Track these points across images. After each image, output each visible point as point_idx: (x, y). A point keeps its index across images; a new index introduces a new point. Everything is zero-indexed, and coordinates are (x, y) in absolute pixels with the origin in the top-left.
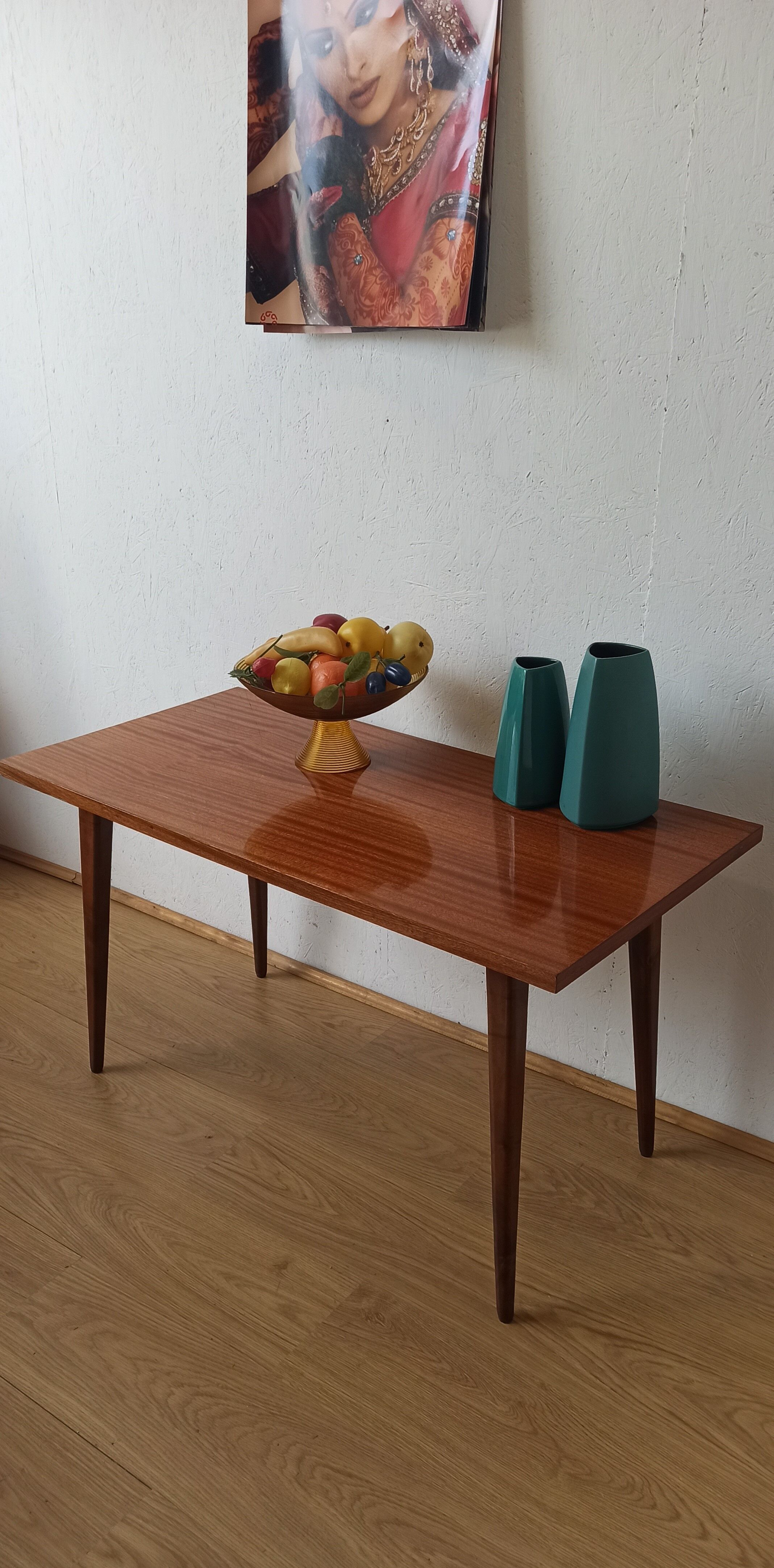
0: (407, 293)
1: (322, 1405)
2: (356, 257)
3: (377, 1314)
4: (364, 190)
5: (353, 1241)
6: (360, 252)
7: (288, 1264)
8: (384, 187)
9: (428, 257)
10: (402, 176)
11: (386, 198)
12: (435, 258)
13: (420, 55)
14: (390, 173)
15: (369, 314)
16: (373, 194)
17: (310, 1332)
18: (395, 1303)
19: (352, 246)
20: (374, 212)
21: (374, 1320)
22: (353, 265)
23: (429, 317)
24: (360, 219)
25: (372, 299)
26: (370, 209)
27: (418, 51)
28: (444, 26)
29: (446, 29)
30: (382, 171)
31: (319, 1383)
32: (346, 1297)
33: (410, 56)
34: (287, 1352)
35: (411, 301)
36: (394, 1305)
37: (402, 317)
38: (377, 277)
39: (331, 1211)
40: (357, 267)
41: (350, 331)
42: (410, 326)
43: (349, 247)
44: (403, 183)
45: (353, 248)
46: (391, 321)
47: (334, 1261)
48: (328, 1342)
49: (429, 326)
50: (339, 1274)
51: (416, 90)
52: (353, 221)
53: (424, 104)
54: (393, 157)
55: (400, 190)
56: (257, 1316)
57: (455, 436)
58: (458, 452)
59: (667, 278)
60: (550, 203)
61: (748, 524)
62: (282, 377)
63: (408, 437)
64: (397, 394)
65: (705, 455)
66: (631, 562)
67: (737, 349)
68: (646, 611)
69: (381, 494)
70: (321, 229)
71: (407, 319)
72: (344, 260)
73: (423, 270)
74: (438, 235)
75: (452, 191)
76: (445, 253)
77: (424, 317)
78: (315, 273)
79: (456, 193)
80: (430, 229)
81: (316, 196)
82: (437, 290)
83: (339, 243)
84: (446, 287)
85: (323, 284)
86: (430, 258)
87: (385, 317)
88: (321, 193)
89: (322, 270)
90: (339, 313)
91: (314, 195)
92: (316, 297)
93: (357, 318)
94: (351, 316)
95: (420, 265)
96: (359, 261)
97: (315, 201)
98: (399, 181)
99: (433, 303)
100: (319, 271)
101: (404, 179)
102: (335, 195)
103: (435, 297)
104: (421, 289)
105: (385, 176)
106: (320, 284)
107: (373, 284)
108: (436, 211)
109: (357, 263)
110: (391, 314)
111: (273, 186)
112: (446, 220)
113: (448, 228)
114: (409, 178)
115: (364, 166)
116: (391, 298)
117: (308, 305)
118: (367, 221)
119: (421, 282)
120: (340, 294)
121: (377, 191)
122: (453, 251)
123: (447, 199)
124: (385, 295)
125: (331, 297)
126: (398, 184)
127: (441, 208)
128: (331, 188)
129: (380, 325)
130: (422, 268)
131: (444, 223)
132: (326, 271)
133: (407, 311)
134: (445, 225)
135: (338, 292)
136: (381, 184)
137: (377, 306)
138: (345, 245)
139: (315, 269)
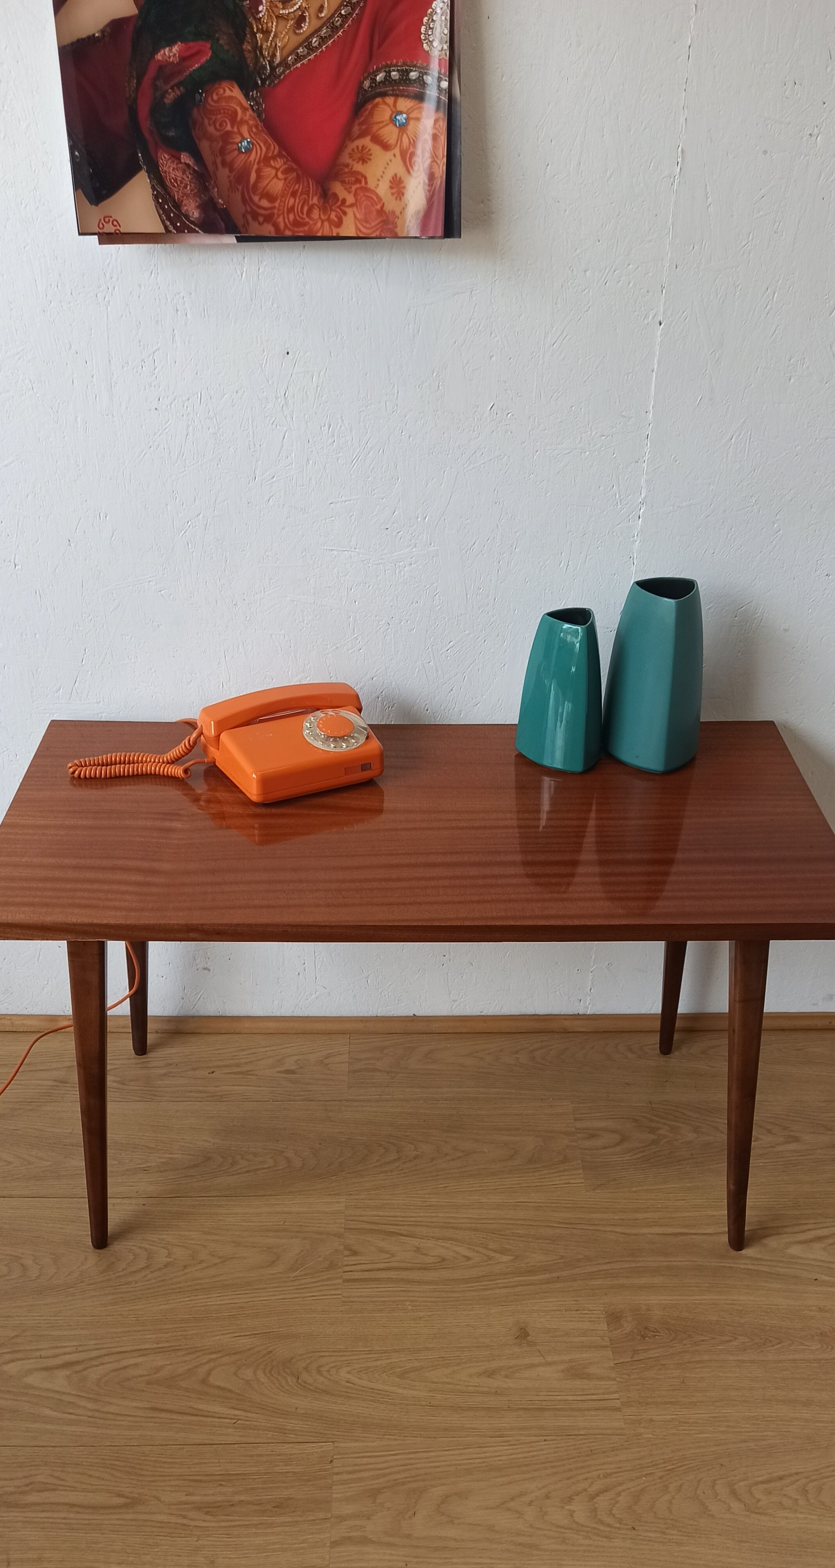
0: (331, 192)
1: (696, 1435)
2: (241, 142)
3: (646, 1328)
4: (249, 51)
5: (554, 1275)
6: (246, 135)
7: (525, 1330)
8: (282, 49)
9: (363, 146)
10: (312, 35)
11: (287, 64)
12: (376, 149)
14: (291, 30)
15: (269, 218)
16: (264, 57)
17: (615, 1380)
18: (648, 1310)
19: (232, 127)
20: (267, 83)
21: (649, 1335)
22: (236, 153)
23: (373, 224)
24: (246, 89)
25: (271, 198)
26: (262, 79)
30: (276, 26)
31: (673, 1419)
32: (607, 1329)
34: (618, 1409)
35: (339, 203)
36: (650, 1312)
37: (326, 224)
38: (277, 170)
39: (505, 1258)
40: (243, 156)
41: (235, 241)
43: (229, 128)
44: (314, 45)
45: (235, 130)
46: (306, 228)
47: (560, 1303)
48: (639, 1378)
49: (374, 235)
50: (579, 1312)
52: (232, 92)
54: (295, 8)
55: (309, 54)
56: (556, 1394)
57: (389, 367)
58: (394, 386)
59: (662, 176)
60: (515, 81)
61: (752, 439)
62: (109, 302)
63: (320, 372)
64: (302, 318)
65: (706, 371)
66: (619, 492)
67: (743, 254)
68: (637, 543)
69: (283, 446)
70: (179, 102)
71: (334, 226)
72: (221, 144)
73: (355, 163)
74: (377, 118)
75: (397, 62)
76: (392, 141)
77: (365, 224)
78: (173, 162)
79: (404, 64)
80: (362, 110)
81: (167, 53)
82: (383, 189)
83: (211, 122)
84: (398, 186)
85: (188, 177)
86: (366, 148)
87: (296, 223)
88: (175, 49)
89: (185, 158)
90: (218, 217)
91: (162, 52)
92: (178, 194)
93: (248, 224)
94: (240, 221)
95: (351, 156)
96: (246, 148)
97: (166, 60)
98: (306, 43)
99: (378, 207)
100: (179, 159)
101: (315, 41)
102: (198, 53)
103: (380, 199)
104: (354, 188)
105: (282, 33)
106: (182, 178)
107: (273, 178)
108: (371, 87)
109: (243, 150)
110: (307, 220)
111: (94, 35)
112: (390, 100)
113: (394, 110)
114: (323, 40)
115: (245, 18)
116: (305, 198)
117: (166, 207)
118: (257, 94)
119: (353, 179)
120: (218, 191)
121: (270, 54)
122: (405, 140)
123: (390, 72)
124: (294, 194)
125: (203, 196)
126: (305, 46)
127: (379, 83)
128: (191, 44)
129: (288, 233)
130: (353, 160)
131: (385, 103)
132: (193, 160)
133: (333, 216)
134: (389, 106)
135: (214, 188)
136: (276, 45)
137: (281, 208)
138: (221, 125)
139: (173, 156)
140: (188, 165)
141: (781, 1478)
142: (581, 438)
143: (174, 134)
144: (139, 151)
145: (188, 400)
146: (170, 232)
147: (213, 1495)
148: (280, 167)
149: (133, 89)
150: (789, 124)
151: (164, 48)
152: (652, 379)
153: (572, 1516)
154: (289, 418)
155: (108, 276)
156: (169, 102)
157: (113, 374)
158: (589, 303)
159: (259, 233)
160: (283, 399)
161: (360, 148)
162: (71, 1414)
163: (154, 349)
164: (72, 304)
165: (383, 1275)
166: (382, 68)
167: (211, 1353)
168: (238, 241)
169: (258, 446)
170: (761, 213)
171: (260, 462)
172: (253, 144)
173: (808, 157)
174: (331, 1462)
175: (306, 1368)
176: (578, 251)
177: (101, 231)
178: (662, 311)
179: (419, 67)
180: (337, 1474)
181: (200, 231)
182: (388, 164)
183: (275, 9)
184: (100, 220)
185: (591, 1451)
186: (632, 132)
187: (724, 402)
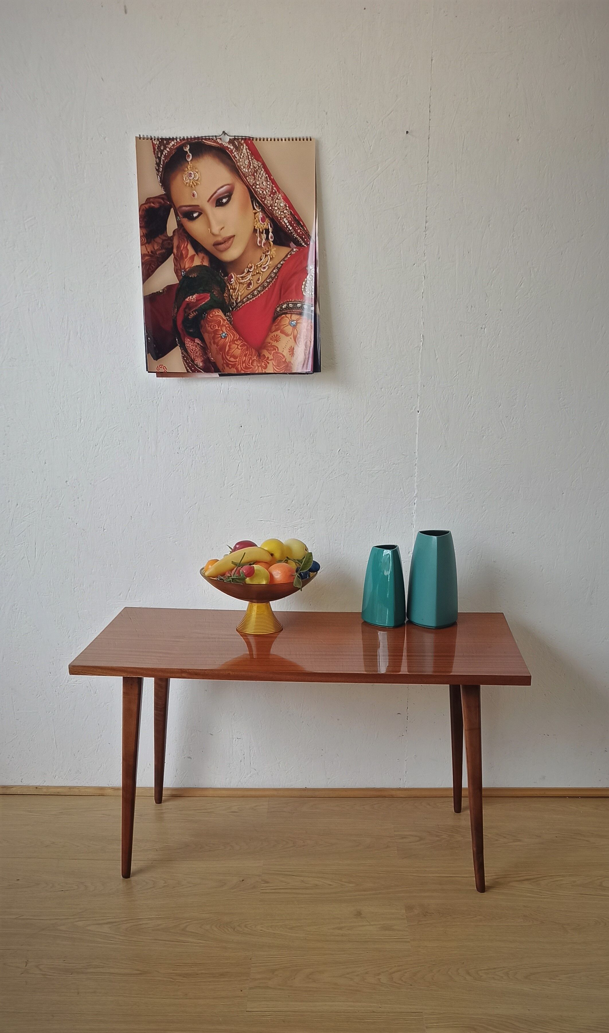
1: (450, 952)
2: (222, 334)
3: (427, 913)
4: (226, 297)
5: (379, 892)
6: (225, 331)
7: (360, 912)
8: (241, 296)
9: (277, 335)
10: (254, 290)
11: (243, 302)
12: (282, 336)
13: (263, 226)
14: (245, 288)
15: (233, 366)
16: (233, 299)
17: (407, 931)
19: (218, 327)
20: (234, 309)
21: (428, 915)
22: (220, 338)
23: (281, 367)
24: (225, 312)
25: (235, 357)
26: (232, 308)
27: (262, 224)
28: (279, 213)
29: (280, 215)
31: (438, 946)
32: (405, 912)
33: (256, 226)
35: (266, 359)
36: (430, 906)
37: (260, 368)
38: (238, 345)
39: (351, 885)
40: (223, 339)
42: (266, 372)
43: (217, 328)
44: (255, 294)
45: (220, 329)
46: (251, 370)
47: (381, 902)
48: (421, 931)
50: (390, 906)
51: (261, 245)
52: (219, 313)
53: (268, 253)
54: (247, 279)
55: (253, 298)
56: (375, 936)
57: (289, 432)
58: (292, 441)
59: (415, 347)
60: (345, 308)
61: (467, 465)
62: (158, 404)
63: (257, 435)
64: (248, 410)
65: (442, 433)
66: (404, 491)
67: (455, 380)
68: (414, 517)
69: (238, 470)
70: (195, 317)
71: (264, 369)
72: (213, 335)
73: (273, 342)
74: (283, 323)
75: (292, 300)
76: (290, 333)
77: (277, 367)
78: (192, 342)
79: (295, 301)
80: (277, 320)
81: (191, 298)
82: (286, 353)
83: (209, 325)
84: (292, 351)
85: (198, 349)
86: (278, 335)
87: (246, 368)
88: (194, 296)
89: (197, 341)
90: (211, 365)
91: (189, 298)
92: (193, 356)
93: (224, 368)
94: (220, 367)
95: (271, 339)
96: (224, 336)
97: (190, 301)
98: (252, 293)
99: (284, 360)
100: (195, 341)
101: (255, 293)
102: (204, 298)
103: (284, 356)
104: (272, 352)
105: (241, 290)
106: (196, 349)
107: (236, 349)
108: (280, 310)
109: (223, 337)
110: (251, 366)
111: (159, 291)
112: (289, 316)
113: (290, 319)
114: (259, 292)
115: (225, 283)
116: (250, 357)
117: (188, 361)
118: (230, 314)
119: (272, 348)
120: (211, 355)
121: (236, 298)
122: (295, 331)
123: (288, 304)
124: (245, 355)
125: (204, 357)
126: (251, 295)
127: (284, 309)
128: (202, 294)
129: (243, 372)
130: (272, 341)
131: (287, 317)
132: (200, 341)
133: (263, 364)
134: (288, 318)
135: (209, 353)
136: (238, 294)
137: (240, 361)
138: (213, 327)
139: (191, 340)
140: (198, 344)
141: (495, 969)
142: (384, 465)
143: (192, 331)
144: (176, 338)
145: (193, 448)
146: (189, 372)
147: (187, 970)
148: (240, 344)
149: (175, 312)
150: (471, 323)
151: (190, 296)
152: (416, 437)
153: (379, 980)
154: (241, 456)
155: (159, 393)
156: (191, 318)
157: (158, 437)
158: (384, 402)
159: (229, 373)
160: (238, 448)
161: (275, 335)
162: (111, 941)
163: (179, 425)
164: (141, 405)
165: (282, 891)
166: (285, 303)
167: (187, 920)
168: (220, 376)
169: (226, 470)
170: (462, 362)
171: (227, 477)
172: (227, 334)
173: (481, 338)
174: (251, 959)
175: (239, 926)
176: (377, 380)
177: (158, 371)
178: (419, 406)
179: (301, 302)
180: (253, 963)
181: (202, 372)
182: (288, 342)
183: (238, 280)
184: (158, 366)
185: (392, 957)
186: (399, 329)
187: (452, 448)
